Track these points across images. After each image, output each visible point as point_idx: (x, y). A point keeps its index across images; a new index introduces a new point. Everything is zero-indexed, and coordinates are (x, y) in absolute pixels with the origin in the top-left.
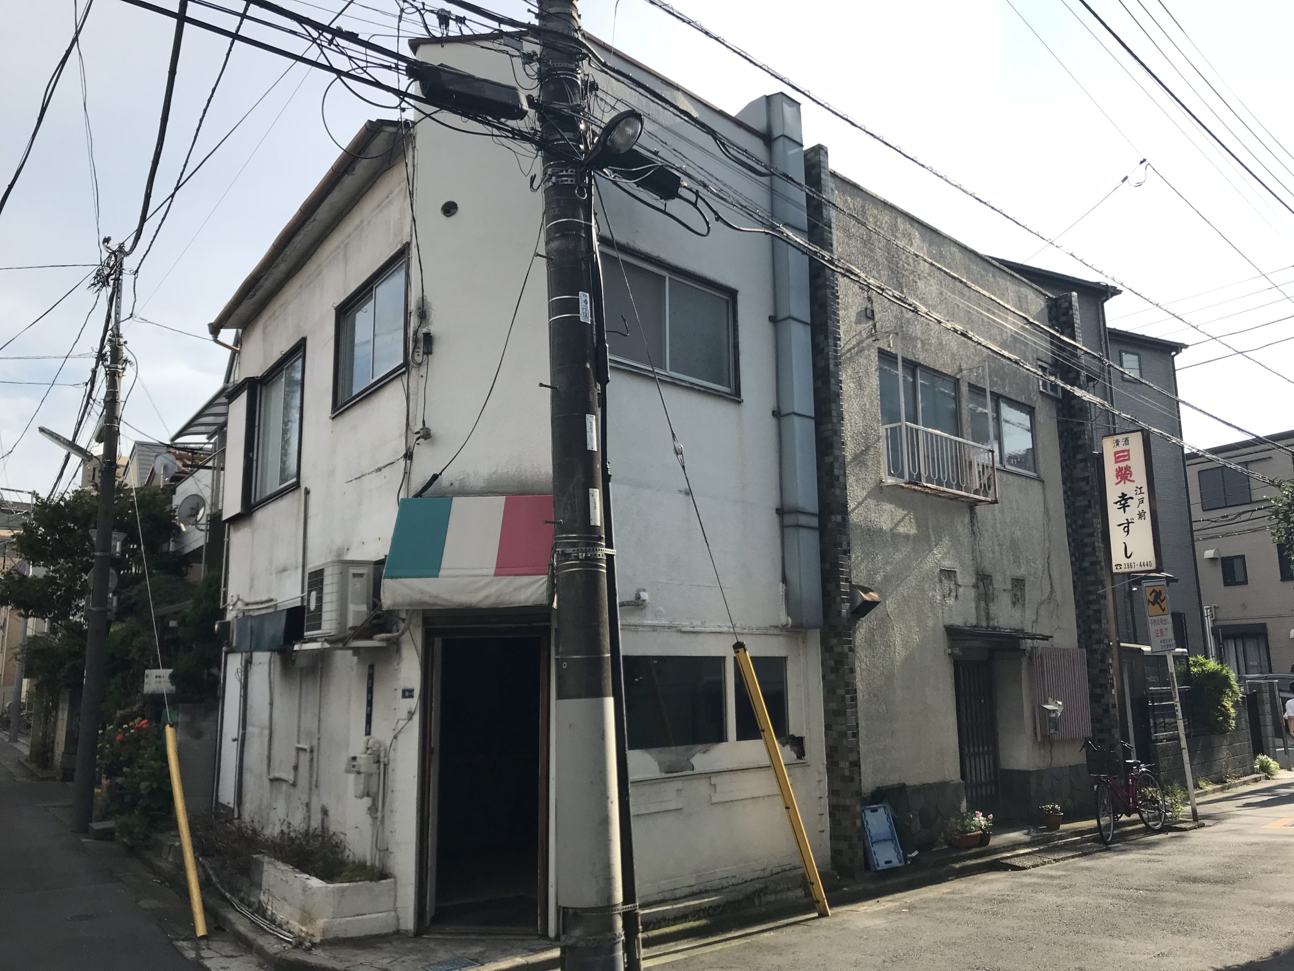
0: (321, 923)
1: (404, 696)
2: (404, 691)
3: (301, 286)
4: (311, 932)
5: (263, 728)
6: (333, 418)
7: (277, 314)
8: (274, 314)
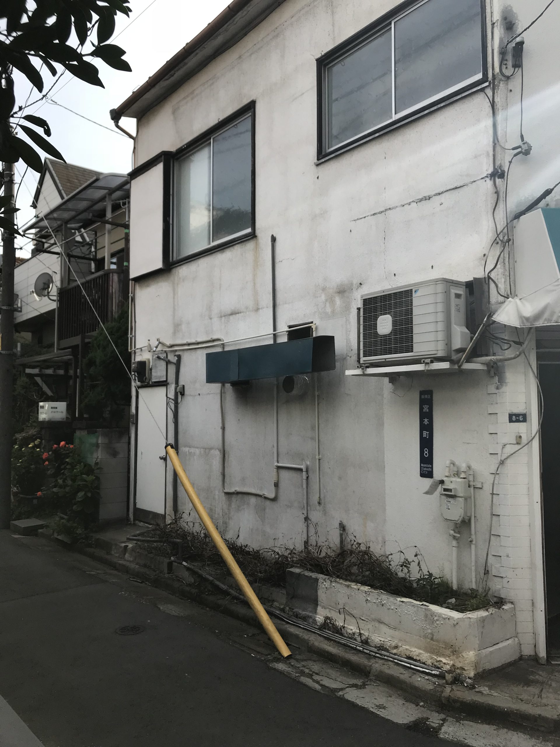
0: (470, 655)
1: (511, 421)
2: (511, 416)
3: (240, 57)
4: (458, 665)
5: (208, 450)
6: (317, 165)
7: (196, 92)
8: (192, 92)
